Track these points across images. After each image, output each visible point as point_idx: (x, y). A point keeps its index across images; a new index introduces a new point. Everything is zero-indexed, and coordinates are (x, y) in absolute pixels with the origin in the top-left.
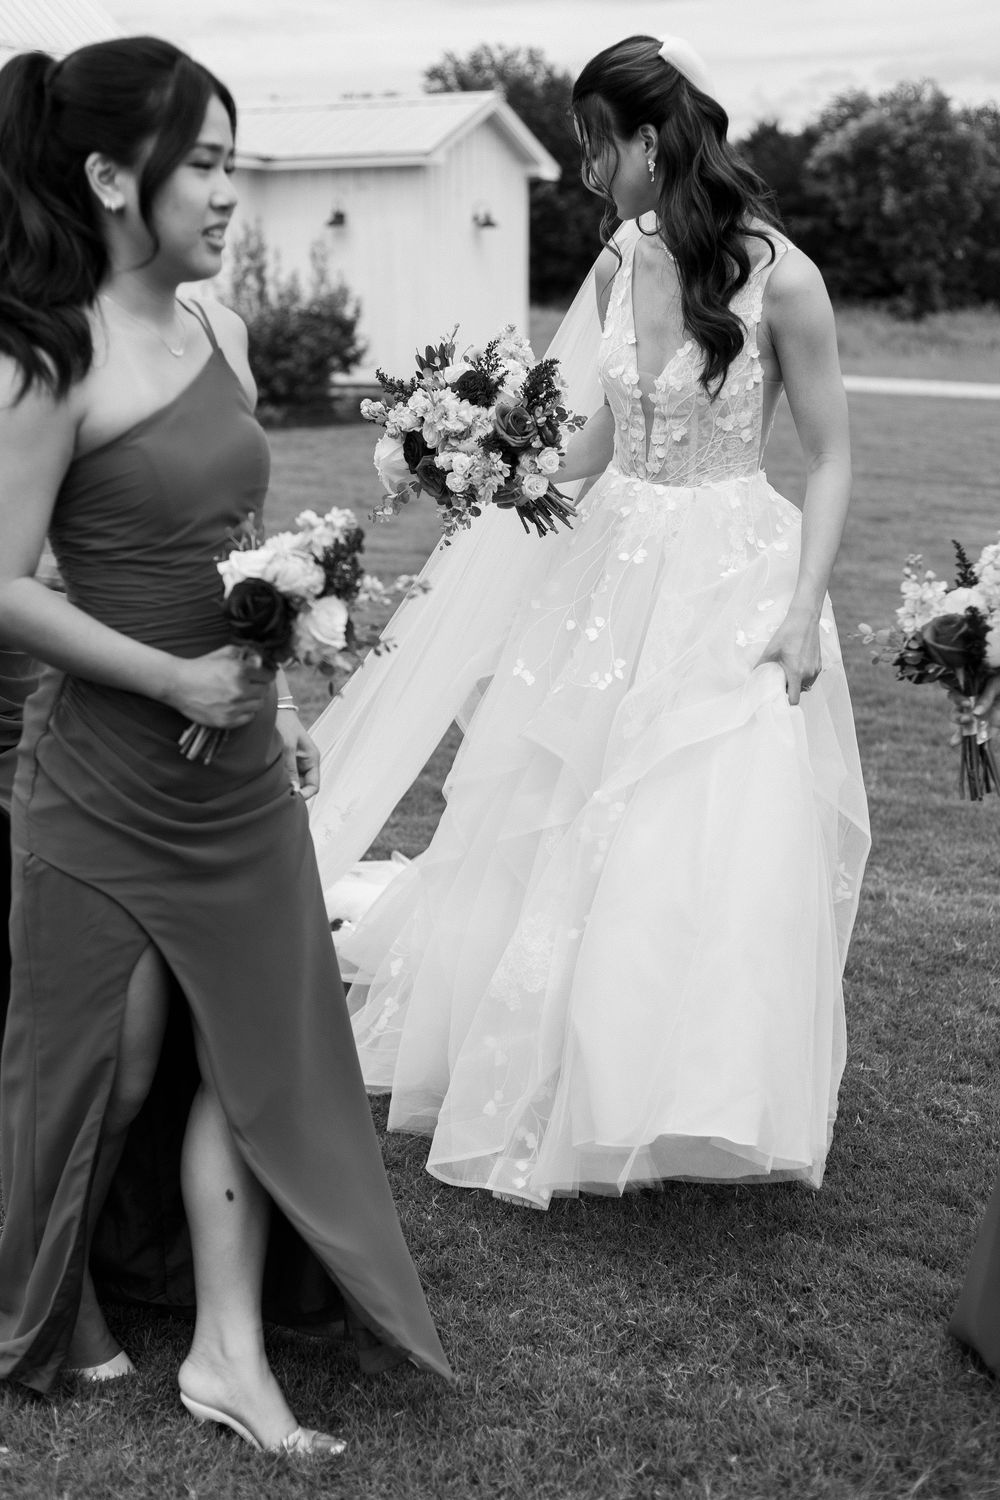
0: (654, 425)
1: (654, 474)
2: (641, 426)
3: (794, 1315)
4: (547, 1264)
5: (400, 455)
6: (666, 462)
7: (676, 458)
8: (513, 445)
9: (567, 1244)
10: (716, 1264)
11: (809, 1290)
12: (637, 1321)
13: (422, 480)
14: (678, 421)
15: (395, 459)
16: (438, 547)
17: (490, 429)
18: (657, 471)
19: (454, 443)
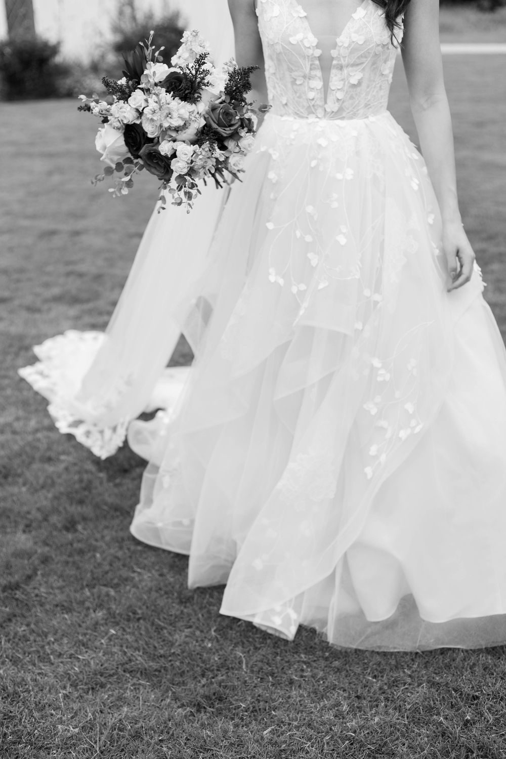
0: (332, 75)
1: (333, 112)
2: (319, 78)
3: (468, 721)
4: (291, 682)
5: (122, 142)
6: (343, 102)
7: (352, 98)
8: (225, 135)
9: (305, 663)
10: (410, 676)
11: (478, 698)
12: (355, 732)
13: (145, 162)
14: (355, 68)
15: (117, 145)
16: (156, 212)
17: (203, 122)
18: (335, 109)
19: (174, 134)
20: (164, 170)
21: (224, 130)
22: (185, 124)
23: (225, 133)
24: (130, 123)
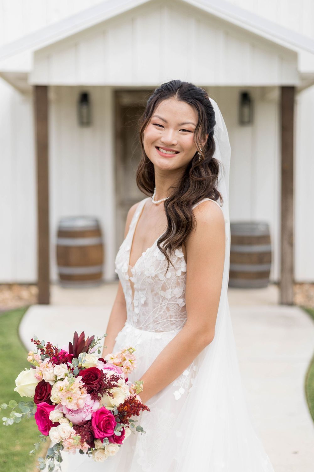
6: (140, 316)
14: (143, 292)
20: (44, 428)
21: (99, 432)
22: (78, 410)
23: (98, 436)
24: (46, 381)
